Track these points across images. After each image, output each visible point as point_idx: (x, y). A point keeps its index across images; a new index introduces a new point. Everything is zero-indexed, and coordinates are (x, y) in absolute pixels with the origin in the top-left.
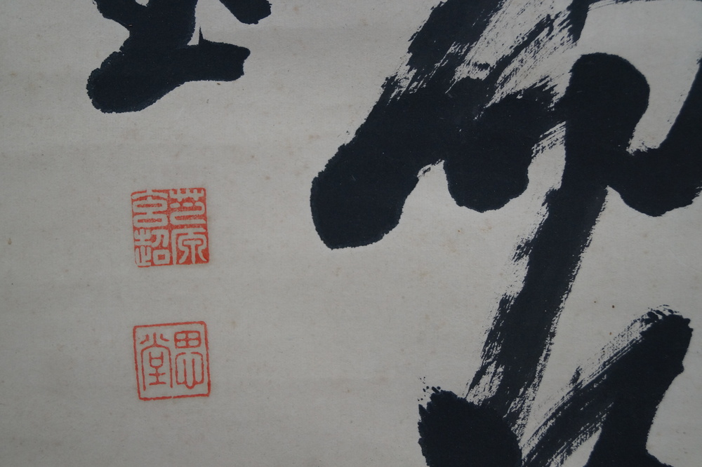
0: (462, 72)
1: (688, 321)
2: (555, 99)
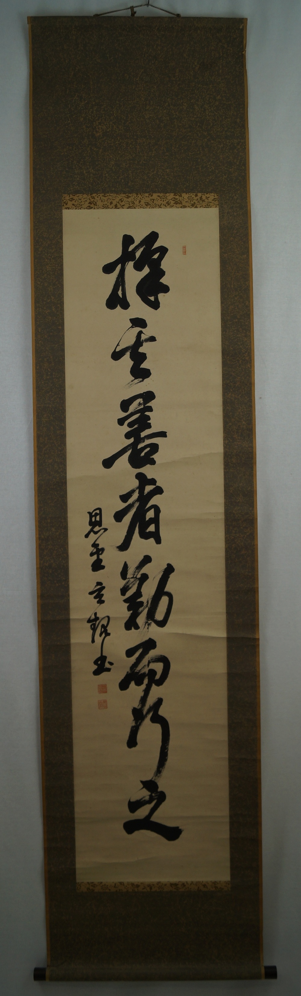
1: (163, 699)
2: (147, 674)
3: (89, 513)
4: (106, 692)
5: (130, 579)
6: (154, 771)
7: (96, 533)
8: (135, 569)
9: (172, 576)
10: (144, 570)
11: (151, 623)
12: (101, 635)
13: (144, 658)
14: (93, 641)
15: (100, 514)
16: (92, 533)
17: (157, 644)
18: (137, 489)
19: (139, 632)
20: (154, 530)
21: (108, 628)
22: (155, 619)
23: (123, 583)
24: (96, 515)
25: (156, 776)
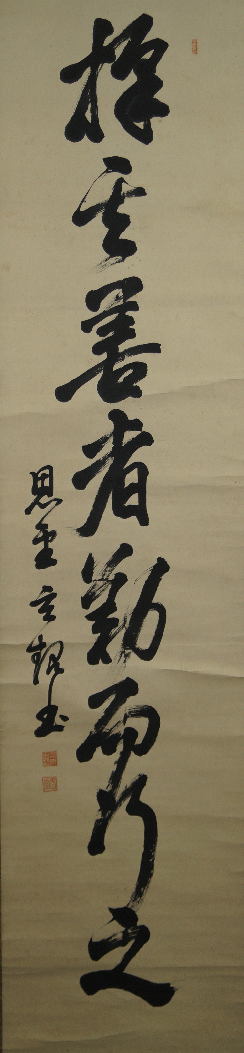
0: (104, 730)
1: (146, 776)
2: (121, 735)
3: (32, 473)
4: (56, 764)
5: (97, 582)
6: (131, 894)
7: (43, 506)
8: (106, 566)
9: (165, 578)
10: (120, 568)
11: (130, 653)
12: (48, 672)
13: (117, 709)
14: (36, 682)
15: (51, 476)
16: (37, 507)
17: (139, 687)
18: (110, 436)
19: (111, 667)
20: (137, 504)
21: (59, 661)
22: (137, 646)
23: (85, 588)
24: (44, 476)
25: (133, 901)
